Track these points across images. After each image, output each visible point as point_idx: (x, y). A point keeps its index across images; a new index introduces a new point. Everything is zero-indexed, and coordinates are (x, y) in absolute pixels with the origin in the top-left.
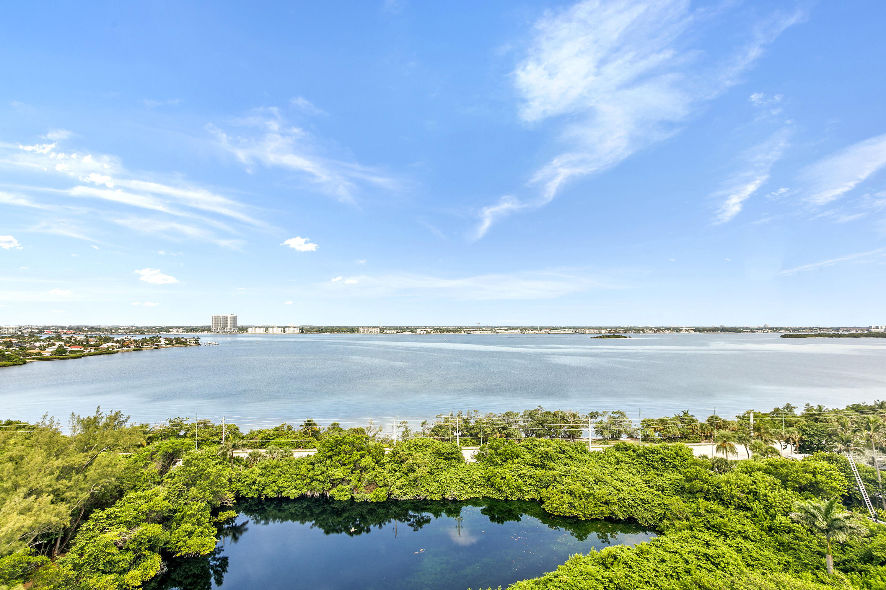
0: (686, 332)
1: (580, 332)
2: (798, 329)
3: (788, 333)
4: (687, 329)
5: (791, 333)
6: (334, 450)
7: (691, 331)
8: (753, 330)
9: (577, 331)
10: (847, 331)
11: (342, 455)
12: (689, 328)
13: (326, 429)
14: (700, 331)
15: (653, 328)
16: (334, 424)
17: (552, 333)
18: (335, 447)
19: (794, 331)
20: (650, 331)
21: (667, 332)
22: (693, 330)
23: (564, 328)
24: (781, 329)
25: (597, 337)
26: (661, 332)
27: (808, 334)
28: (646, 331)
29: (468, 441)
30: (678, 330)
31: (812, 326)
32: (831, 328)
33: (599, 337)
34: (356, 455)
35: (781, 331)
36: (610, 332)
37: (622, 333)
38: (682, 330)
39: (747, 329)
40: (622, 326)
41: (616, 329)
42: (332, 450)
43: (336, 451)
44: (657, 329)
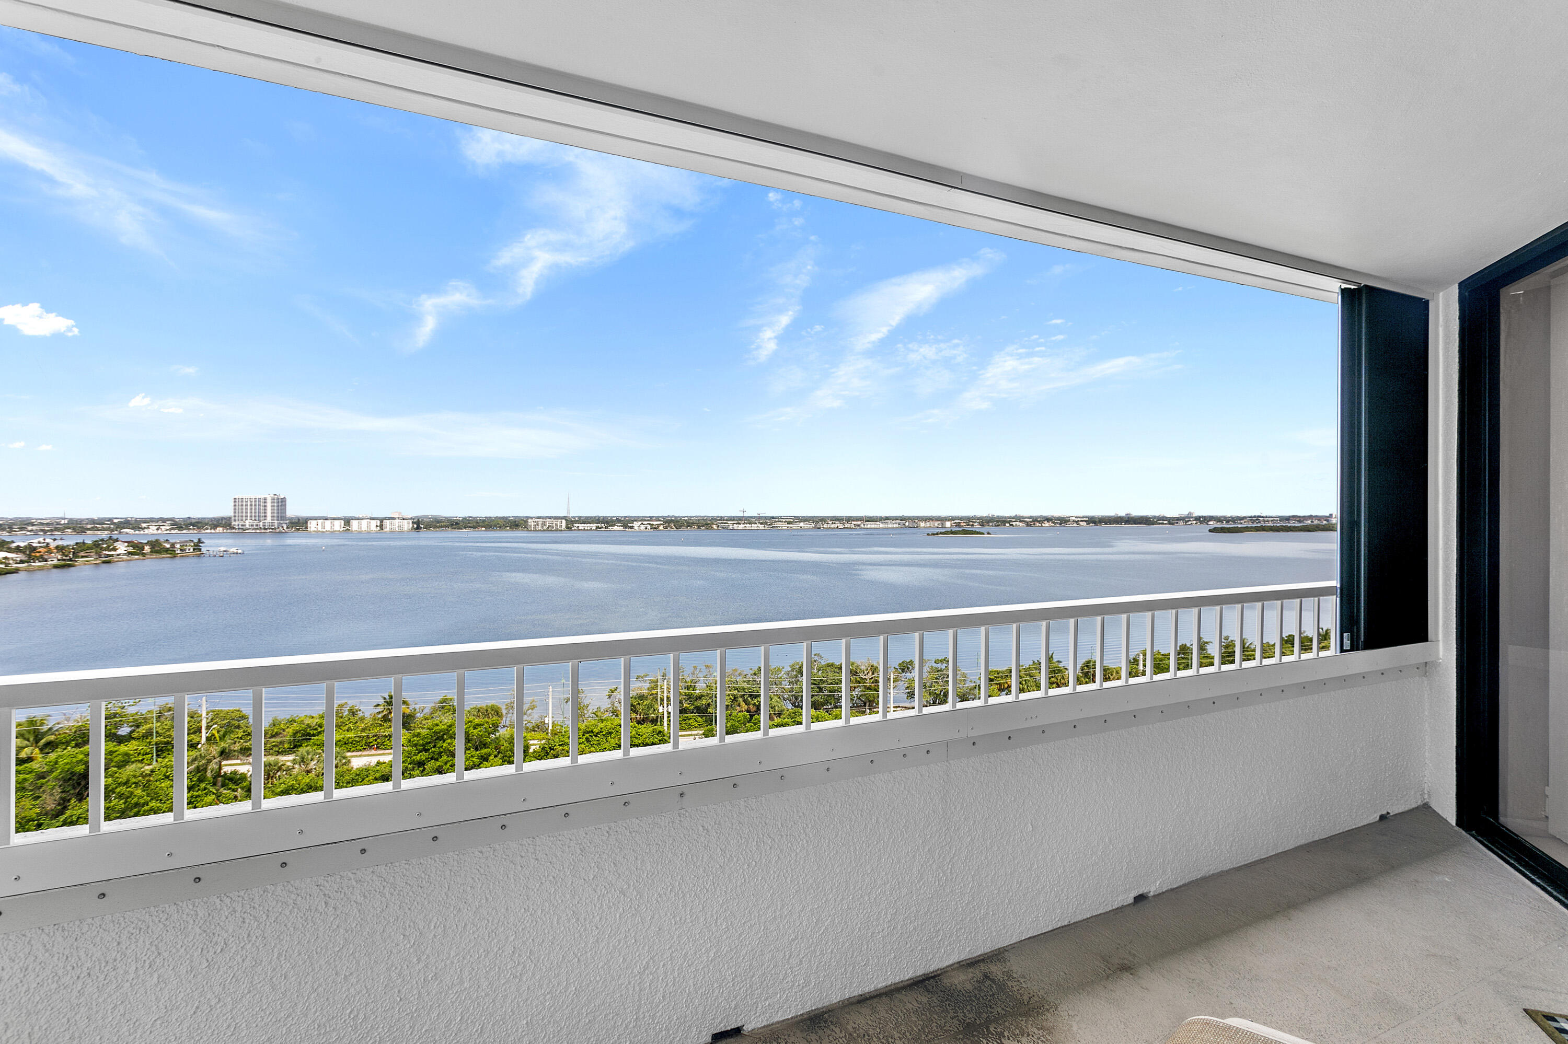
0: (1075, 525)
1: (911, 526)
2: (1234, 519)
3: (1219, 525)
4: (1077, 519)
5: (1225, 525)
6: (428, 750)
7: (1081, 523)
8: (1172, 521)
9: (907, 524)
10: (1300, 521)
11: (445, 758)
12: (1080, 517)
13: (427, 711)
14: (1095, 522)
15: (1026, 518)
16: (444, 701)
17: (866, 526)
18: (432, 745)
19: (1228, 522)
20: (1021, 524)
21: (1046, 524)
22: (1085, 521)
23: (887, 518)
24: (1211, 518)
25: (937, 534)
26: (1038, 524)
27: (1247, 527)
28: (1014, 523)
29: (691, 721)
30: (1063, 521)
31: (1253, 515)
32: (1278, 517)
33: (941, 533)
34: (472, 756)
35: (1210, 523)
36: (958, 525)
37: (977, 527)
38: (1069, 521)
39: (1164, 518)
40: (979, 514)
41: (969, 520)
42: (426, 751)
43: (433, 752)
44: (1031, 520)
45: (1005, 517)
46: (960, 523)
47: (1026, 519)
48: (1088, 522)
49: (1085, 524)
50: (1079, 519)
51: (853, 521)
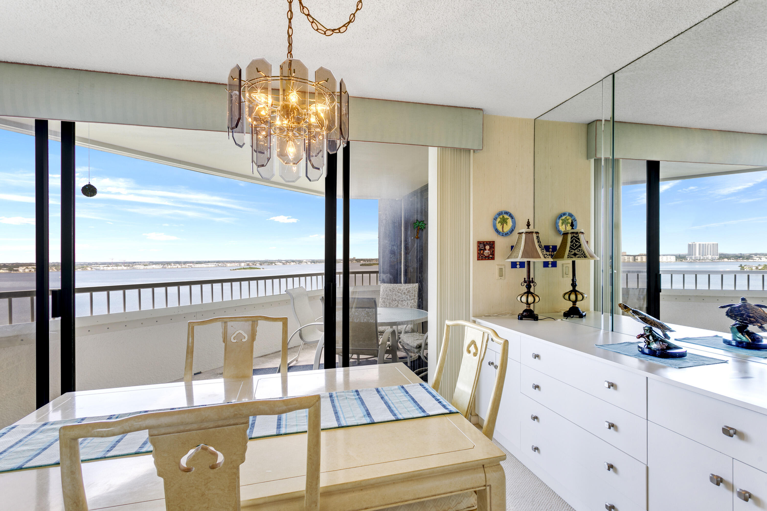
0: (305, 264)
1: (222, 266)
3: (364, 263)
4: (306, 261)
5: (367, 263)
7: (308, 263)
9: (220, 265)
12: (308, 260)
14: (314, 262)
17: (195, 266)
19: (368, 261)
20: (280, 264)
21: (292, 263)
22: (310, 262)
23: (209, 262)
24: (362, 260)
26: (288, 264)
27: (374, 263)
28: (277, 263)
35: (361, 262)
37: (258, 265)
38: (303, 262)
40: (260, 259)
41: (254, 262)
44: (285, 262)
45: (273, 261)
46: (249, 264)
47: (283, 262)
48: (311, 262)
49: (310, 263)
50: (307, 261)
51: (188, 263)
